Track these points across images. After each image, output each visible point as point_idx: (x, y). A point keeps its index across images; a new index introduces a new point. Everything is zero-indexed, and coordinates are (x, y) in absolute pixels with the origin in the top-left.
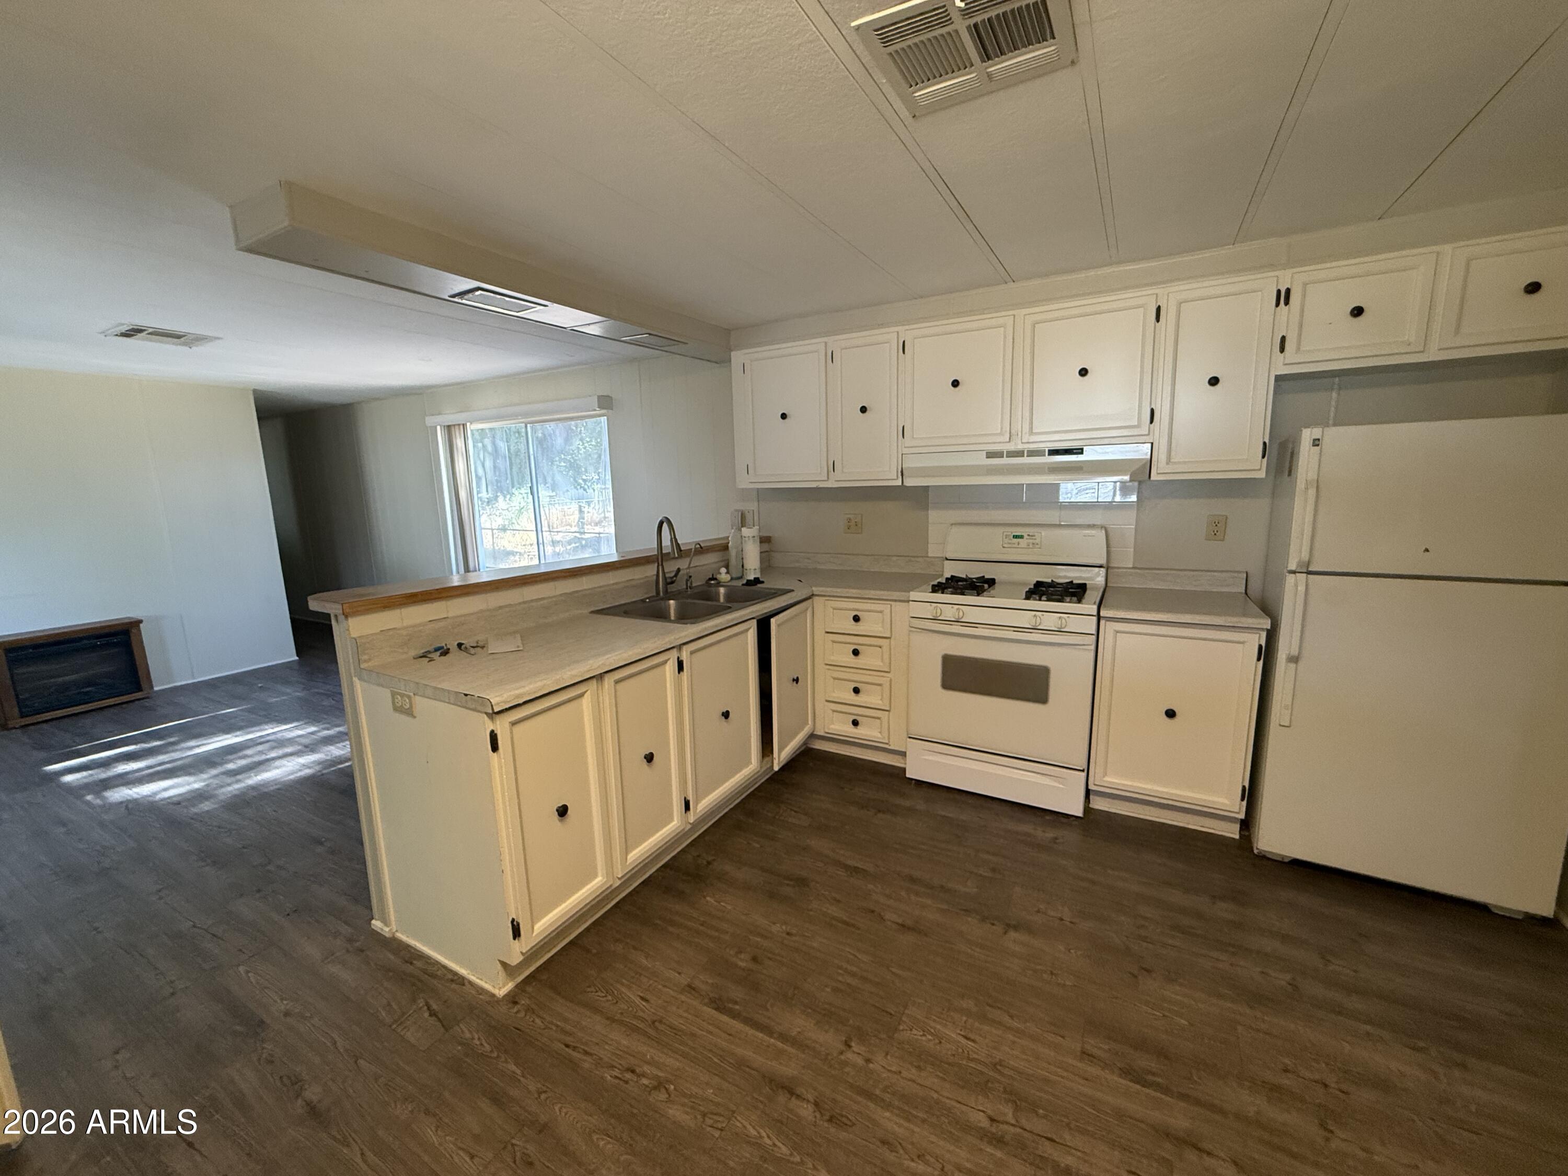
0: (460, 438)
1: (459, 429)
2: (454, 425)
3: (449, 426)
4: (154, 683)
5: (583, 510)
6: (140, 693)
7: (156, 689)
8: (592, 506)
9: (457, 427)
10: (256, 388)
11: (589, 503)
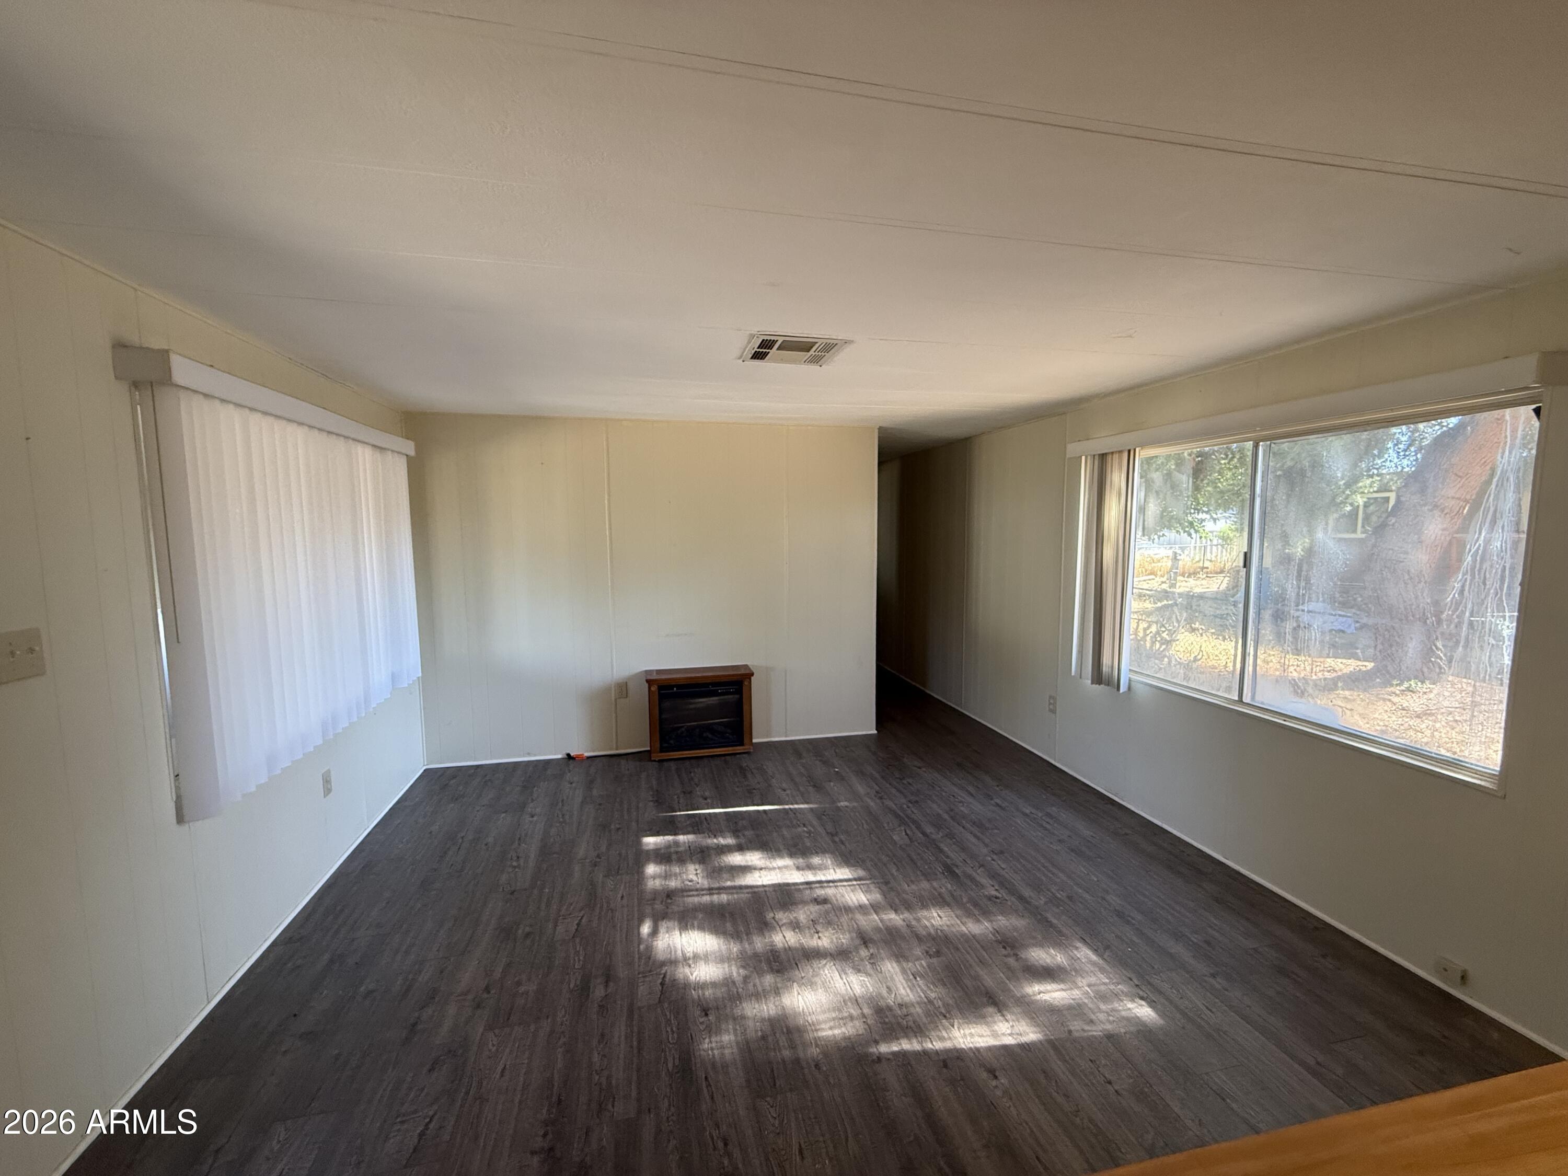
0: (1120, 471)
1: (1120, 459)
2: (1112, 453)
3: (1103, 455)
4: (753, 736)
5: (1179, 557)
6: (741, 748)
7: (754, 741)
8: (1186, 552)
9: (1116, 456)
10: (884, 425)
11: (1183, 549)
